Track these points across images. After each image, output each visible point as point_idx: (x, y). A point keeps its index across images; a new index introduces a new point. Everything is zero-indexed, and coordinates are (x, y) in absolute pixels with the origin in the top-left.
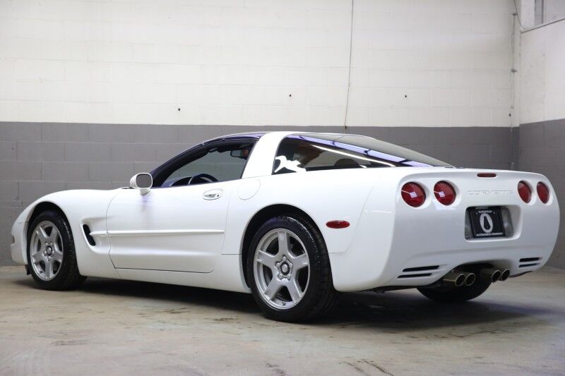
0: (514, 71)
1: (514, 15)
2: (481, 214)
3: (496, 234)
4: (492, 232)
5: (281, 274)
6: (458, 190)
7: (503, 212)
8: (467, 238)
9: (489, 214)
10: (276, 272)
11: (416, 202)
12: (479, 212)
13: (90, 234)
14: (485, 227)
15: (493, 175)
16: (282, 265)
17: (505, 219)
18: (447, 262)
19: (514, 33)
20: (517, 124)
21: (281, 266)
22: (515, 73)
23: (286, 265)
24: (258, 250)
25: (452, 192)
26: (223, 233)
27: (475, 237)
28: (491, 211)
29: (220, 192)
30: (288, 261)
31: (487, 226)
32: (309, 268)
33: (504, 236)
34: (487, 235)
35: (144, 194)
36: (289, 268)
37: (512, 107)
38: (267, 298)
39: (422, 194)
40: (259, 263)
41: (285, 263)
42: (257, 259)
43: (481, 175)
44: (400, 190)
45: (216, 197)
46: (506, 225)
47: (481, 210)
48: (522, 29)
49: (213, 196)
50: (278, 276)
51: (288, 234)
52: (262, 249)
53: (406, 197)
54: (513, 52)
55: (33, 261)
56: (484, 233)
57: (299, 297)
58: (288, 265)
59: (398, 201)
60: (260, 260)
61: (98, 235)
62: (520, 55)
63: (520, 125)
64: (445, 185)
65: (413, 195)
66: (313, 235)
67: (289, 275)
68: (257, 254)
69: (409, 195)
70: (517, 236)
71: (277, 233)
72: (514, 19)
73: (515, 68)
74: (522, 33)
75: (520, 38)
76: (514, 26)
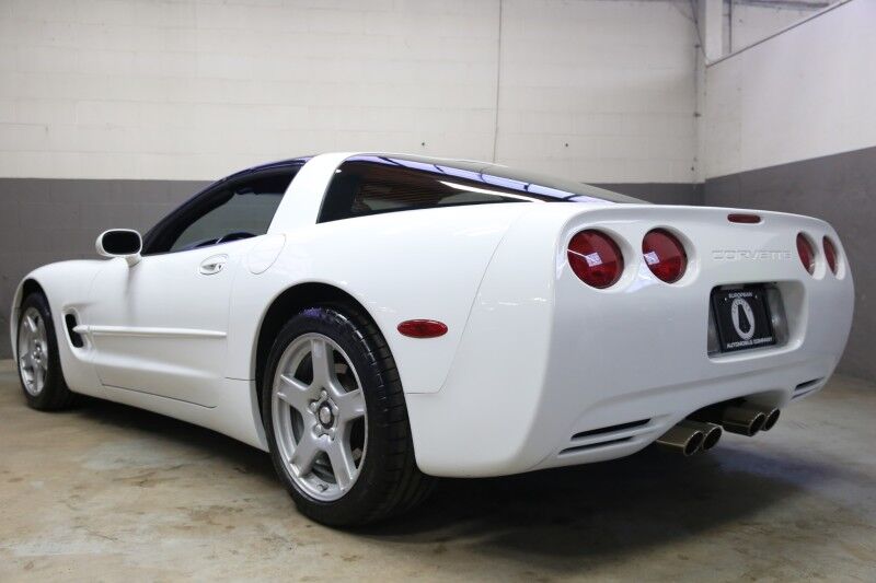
0: (697, 115)
1: (697, 46)
2: (733, 299)
3: (762, 340)
4: (754, 337)
5: (320, 426)
6: (692, 248)
7: (771, 296)
8: (711, 354)
9: (746, 299)
10: (311, 421)
11: (603, 276)
12: (730, 296)
13: (75, 329)
14: (741, 327)
15: (755, 219)
16: (321, 407)
17: (773, 308)
18: (667, 411)
19: (696, 69)
20: (701, 180)
21: (319, 409)
22: (699, 117)
23: (327, 409)
24: (280, 376)
25: (678, 254)
26: (223, 337)
27: (724, 350)
28: (750, 294)
29: (225, 260)
30: (330, 401)
31: (745, 326)
32: (366, 421)
33: (774, 343)
34: (746, 343)
35: (133, 265)
36: (332, 416)
37: (695, 159)
38: (295, 471)
39: (614, 257)
40: (281, 401)
41: (325, 404)
42: (278, 394)
43: (734, 218)
44: (565, 250)
45: (217, 269)
46: (776, 320)
47: (733, 292)
48: (707, 63)
49: (213, 266)
50: (314, 428)
51: (327, 345)
52: (286, 373)
53: (578, 265)
54: (696, 92)
55: (23, 365)
56: (740, 339)
57: (348, 480)
58: (331, 409)
59: (559, 276)
60: (282, 395)
61: (85, 333)
62: (705, 94)
64: (663, 237)
65: (593, 260)
66: (376, 349)
67: (333, 429)
68: (277, 381)
69: (584, 259)
70: (796, 344)
71: (308, 343)
72: (697, 52)
73: (699, 111)
74: (707, 67)
75: (706, 72)
76: (696, 60)
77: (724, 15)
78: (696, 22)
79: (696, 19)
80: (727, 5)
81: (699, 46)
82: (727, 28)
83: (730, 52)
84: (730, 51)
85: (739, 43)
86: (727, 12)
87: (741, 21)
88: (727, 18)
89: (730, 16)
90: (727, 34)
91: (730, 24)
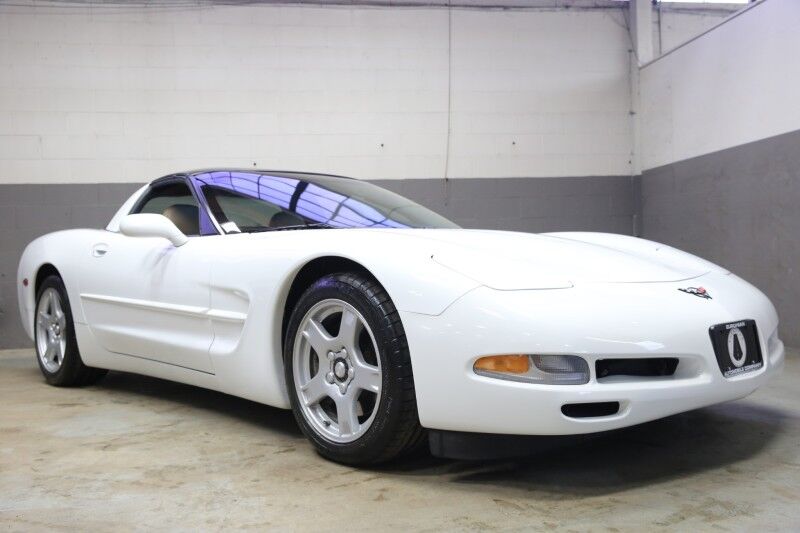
0: (632, 113)
1: (630, 51)
19: (630, 72)
20: (638, 172)
22: (635, 116)
37: (632, 154)
48: (640, 65)
54: (631, 92)
62: (639, 94)
63: (643, 172)
72: (630, 57)
73: (634, 110)
74: (640, 69)
75: (639, 74)
76: (630, 63)
77: (654, 22)
78: (628, 29)
79: (629, 29)
80: (656, 14)
81: (632, 51)
82: (657, 33)
83: (661, 55)
84: (660, 52)
85: (668, 46)
86: (656, 20)
87: (669, 27)
88: (656, 25)
89: (659, 23)
90: (657, 39)
91: (660, 31)
